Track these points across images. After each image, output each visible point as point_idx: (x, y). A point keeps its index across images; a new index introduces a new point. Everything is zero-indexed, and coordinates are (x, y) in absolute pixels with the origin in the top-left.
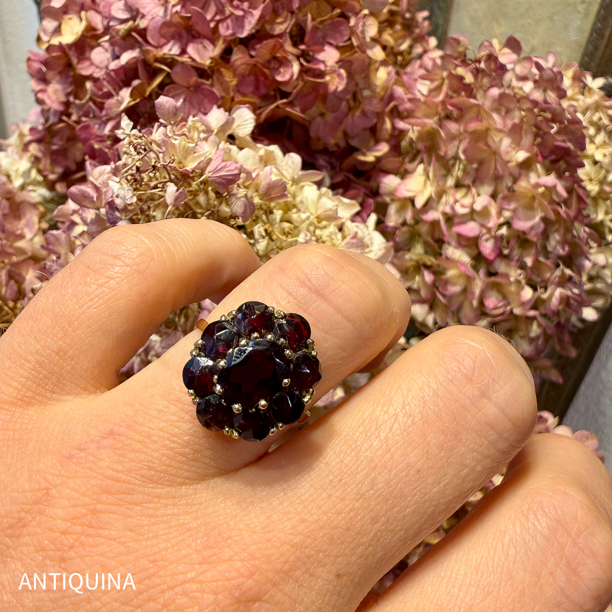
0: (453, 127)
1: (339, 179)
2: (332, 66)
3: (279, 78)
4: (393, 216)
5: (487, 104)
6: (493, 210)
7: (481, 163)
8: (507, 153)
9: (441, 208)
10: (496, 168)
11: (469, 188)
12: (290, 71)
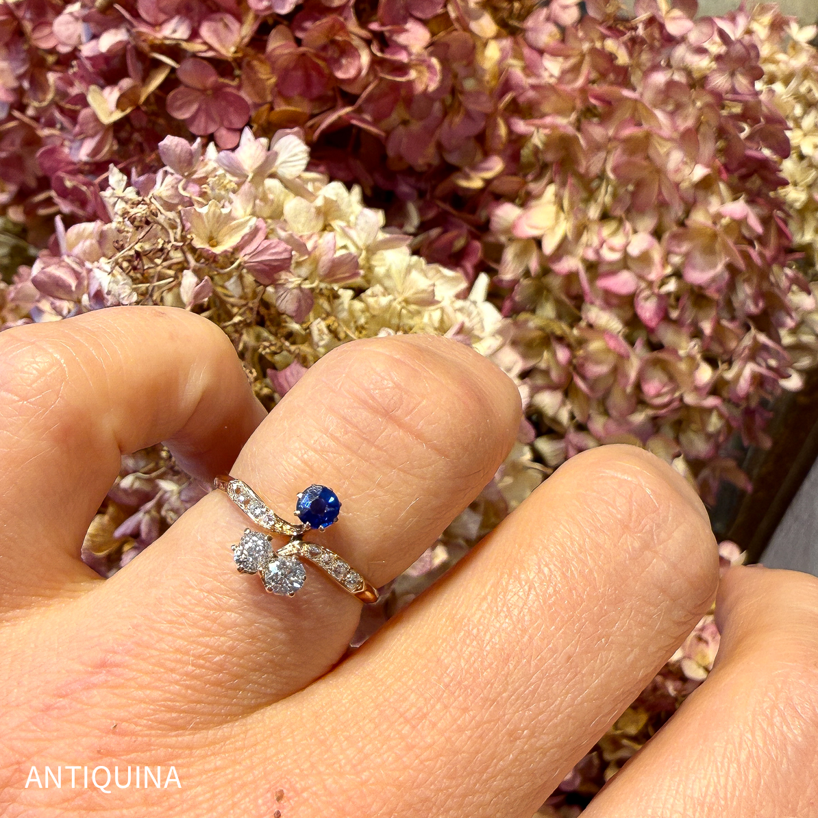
0: (597, 132)
1: (431, 214)
2: (419, 54)
3: (340, 75)
4: (510, 264)
5: (648, 97)
6: (657, 256)
7: (639, 185)
8: (677, 171)
9: (580, 251)
10: (660, 193)
11: (621, 222)
12: (357, 63)
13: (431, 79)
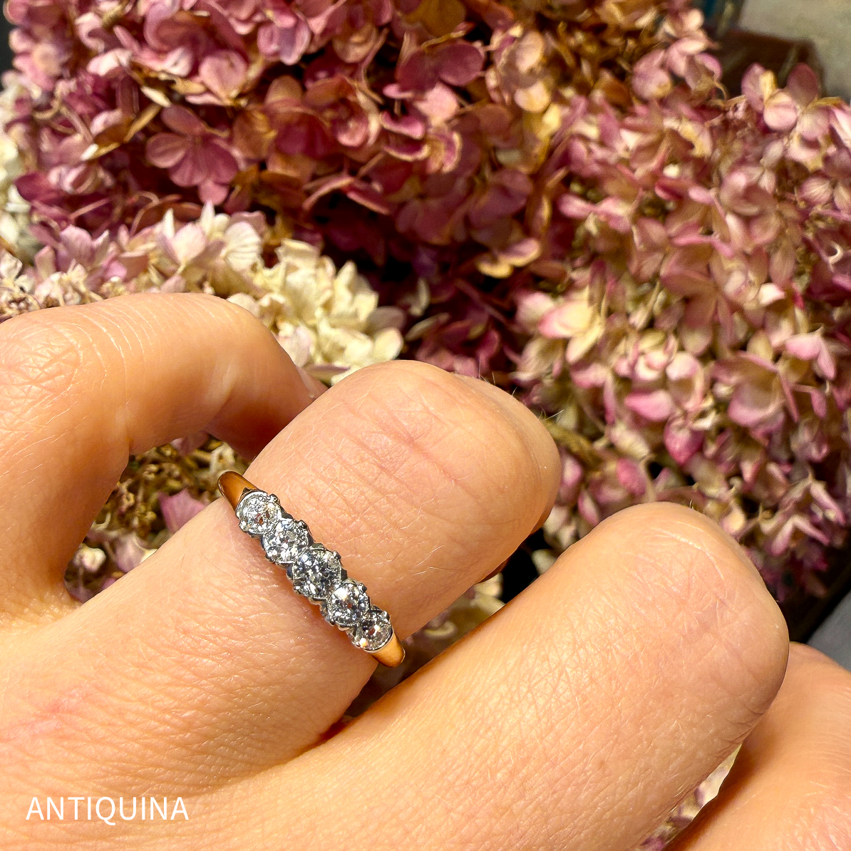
0: (656, 231)
1: (444, 297)
2: (438, 128)
3: (345, 139)
4: (533, 360)
6: (699, 384)
8: (739, 292)
9: (614, 360)
10: (716, 312)
11: (666, 335)
12: (363, 130)
13: (448, 158)
